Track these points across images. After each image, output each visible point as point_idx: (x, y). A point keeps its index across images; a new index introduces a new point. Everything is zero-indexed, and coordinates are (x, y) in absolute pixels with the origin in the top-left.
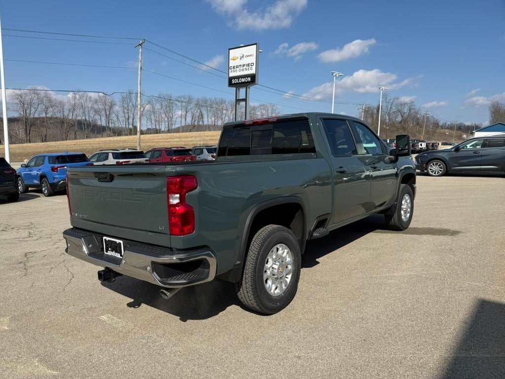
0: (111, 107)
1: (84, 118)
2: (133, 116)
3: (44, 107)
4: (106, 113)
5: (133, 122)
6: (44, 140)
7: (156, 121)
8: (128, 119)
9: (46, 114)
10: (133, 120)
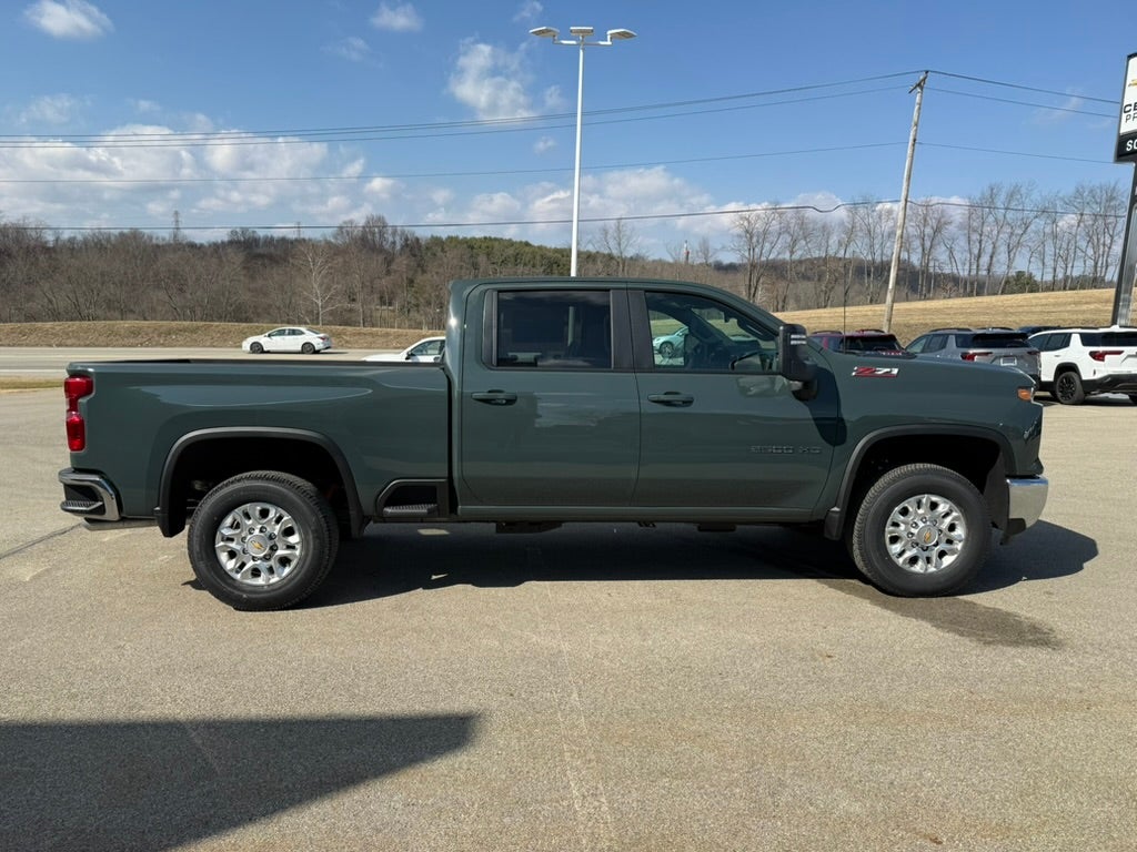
0: (937, 231)
1: (870, 258)
2: (994, 247)
3: (789, 239)
4: (923, 245)
5: (991, 264)
6: (780, 307)
7: (1056, 257)
8: (979, 256)
9: (792, 253)
10: (991, 257)
